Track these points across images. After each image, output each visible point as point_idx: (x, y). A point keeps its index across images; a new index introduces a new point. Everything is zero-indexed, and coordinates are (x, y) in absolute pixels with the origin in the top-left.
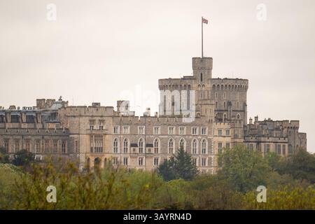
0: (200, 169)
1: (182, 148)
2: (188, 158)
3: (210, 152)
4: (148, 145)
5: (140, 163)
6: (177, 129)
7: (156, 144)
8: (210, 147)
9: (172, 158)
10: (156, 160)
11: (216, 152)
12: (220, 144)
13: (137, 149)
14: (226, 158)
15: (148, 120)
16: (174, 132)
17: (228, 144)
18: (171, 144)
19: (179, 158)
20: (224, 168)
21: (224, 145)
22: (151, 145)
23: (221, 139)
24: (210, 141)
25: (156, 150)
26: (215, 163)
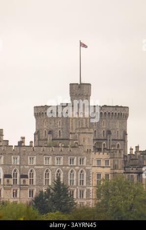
0: (78, 202)
1: (59, 179)
2: (65, 190)
3: (88, 183)
4: (22, 176)
5: (15, 194)
6: (53, 160)
7: (32, 175)
8: (88, 178)
9: (48, 190)
10: (31, 192)
11: (95, 183)
12: (99, 175)
13: (11, 181)
14: (105, 190)
15: (23, 149)
16: (50, 162)
17: (107, 175)
18: (47, 175)
19: (55, 190)
20: (103, 201)
21: (103, 176)
22: (26, 177)
23: (100, 170)
24: (88, 171)
25: (31, 181)
26: (93, 195)
